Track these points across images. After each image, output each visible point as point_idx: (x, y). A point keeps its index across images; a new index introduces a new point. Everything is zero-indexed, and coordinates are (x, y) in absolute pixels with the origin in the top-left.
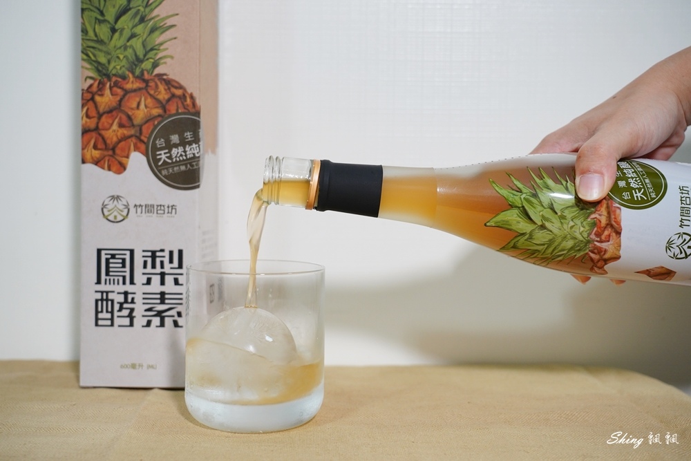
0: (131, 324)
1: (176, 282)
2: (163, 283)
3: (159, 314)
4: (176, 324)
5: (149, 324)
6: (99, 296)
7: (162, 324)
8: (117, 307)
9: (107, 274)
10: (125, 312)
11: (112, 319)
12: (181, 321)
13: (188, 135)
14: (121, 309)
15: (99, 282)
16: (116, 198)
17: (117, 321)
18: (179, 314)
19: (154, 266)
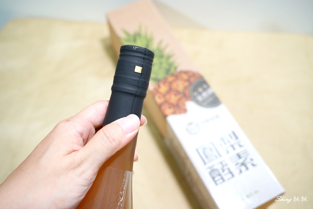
0: (233, 176)
1: (240, 146)
2: (234, 149)
3: (243, 164)
4: (253, 165)
5: (241, 172)
6: (209, 170)
7: (247, 168)
8: (221, 171)
9: (207, 157)
10: (226, 172)
11: (222, 178)
12: (255, 163)
13: (205, 86)
14: (223, 171)
15: (205, 163)
16: (190, 124)
17: (226, 178)
18: (252, 160)
19: (225, 144)
